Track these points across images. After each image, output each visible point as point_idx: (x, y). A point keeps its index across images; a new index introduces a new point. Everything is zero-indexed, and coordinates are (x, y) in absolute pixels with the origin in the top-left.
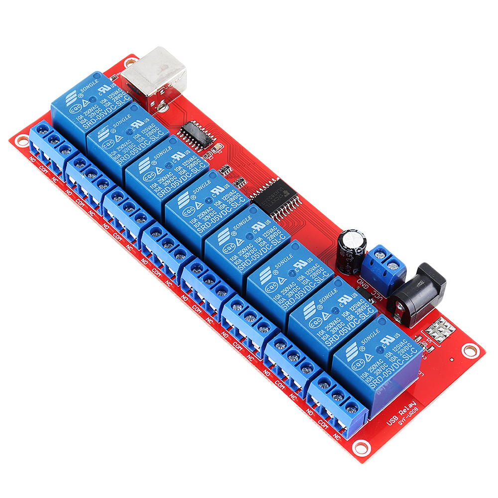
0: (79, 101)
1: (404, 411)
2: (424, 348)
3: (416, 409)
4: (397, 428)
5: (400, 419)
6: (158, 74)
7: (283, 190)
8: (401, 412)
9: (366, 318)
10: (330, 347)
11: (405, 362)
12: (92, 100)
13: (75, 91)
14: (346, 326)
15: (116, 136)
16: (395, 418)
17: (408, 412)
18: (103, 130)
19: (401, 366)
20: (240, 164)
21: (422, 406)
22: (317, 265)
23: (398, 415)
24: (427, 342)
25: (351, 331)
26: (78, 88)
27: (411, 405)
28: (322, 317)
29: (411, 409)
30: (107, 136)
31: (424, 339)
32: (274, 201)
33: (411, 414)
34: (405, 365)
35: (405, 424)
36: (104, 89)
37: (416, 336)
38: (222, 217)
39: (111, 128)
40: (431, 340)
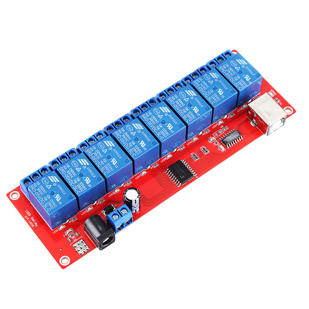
0: (239, 65)
1: (33, 220)
2: (71, 236)
3: (33, 226)
4: (23, 214)
5: (28, 217)
6: (264, 111)
7: (185, 176)
8: (32, 218)
9: (74, 189)
10: (59, 169)
11: (43, 204)
12: (240, 72)
13: (246, 64)
14: (71, 178)
15: (213, 81)
16: (30, 215)
17: (32, 222)
18: (218, 75)
19: (40, 202)
20: (209, 159)
21: (34, 229)
22: (112, 170)
23: (31, 216)
24: (75, 239)
25: (67, 180)
26: (249, 65)
27: (36, 223)
28: (78, 167)
29: (34, 223)
30: (213, 77)
31: (77, 237)
32: (177, 170)
33: (31, 223)
34: (41, 204)
35: (25, 219)
36: (247, 78)
37: (79, 233)
38: (151, 127)
39: (219, 79)
40: (75, 241)
